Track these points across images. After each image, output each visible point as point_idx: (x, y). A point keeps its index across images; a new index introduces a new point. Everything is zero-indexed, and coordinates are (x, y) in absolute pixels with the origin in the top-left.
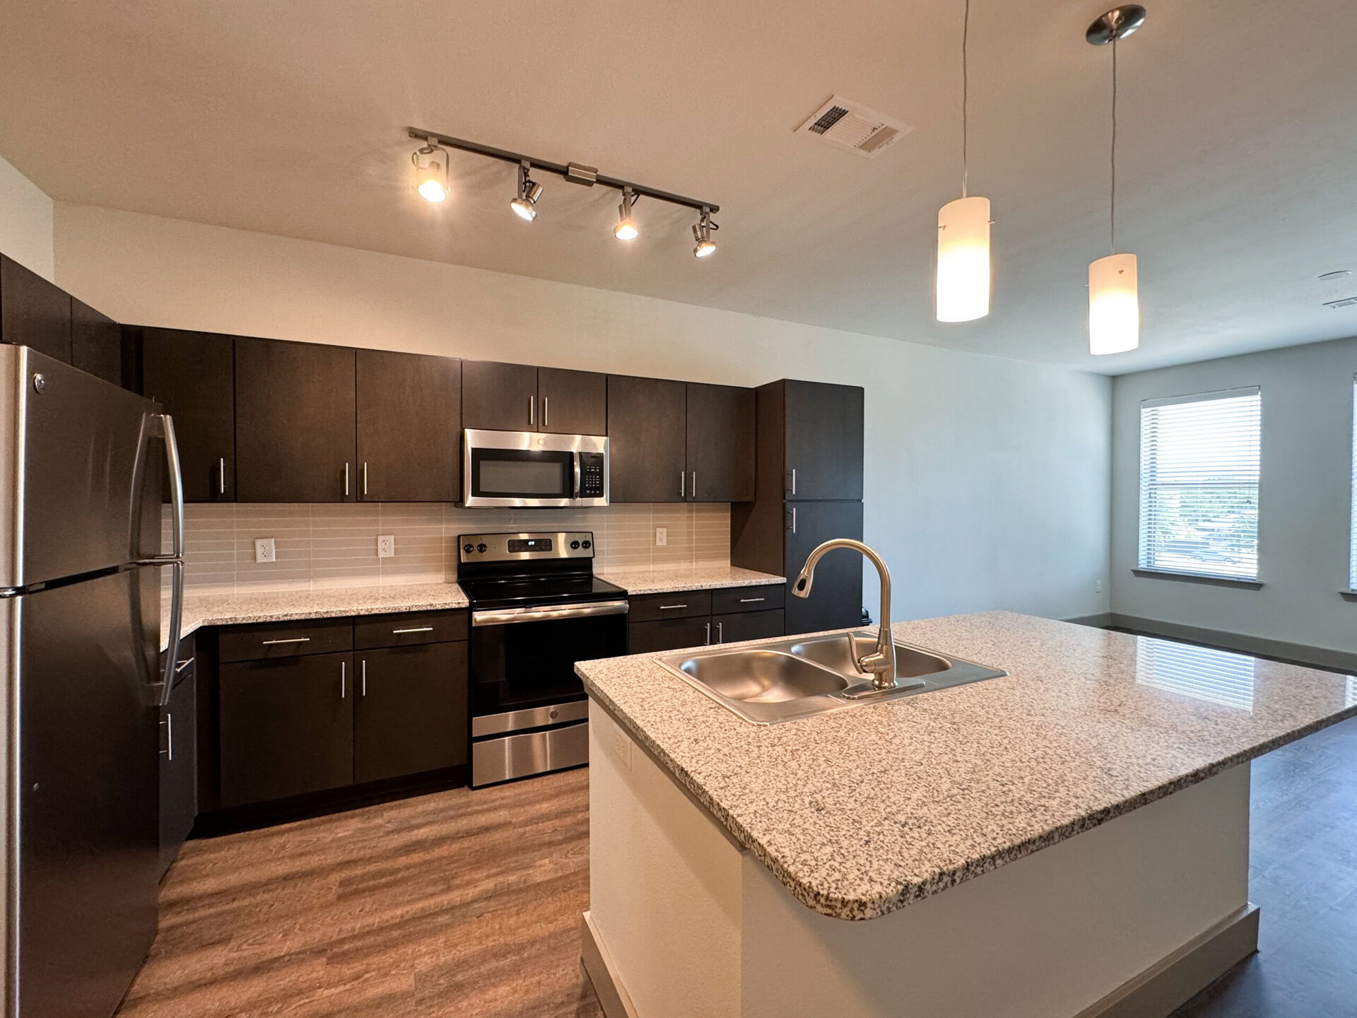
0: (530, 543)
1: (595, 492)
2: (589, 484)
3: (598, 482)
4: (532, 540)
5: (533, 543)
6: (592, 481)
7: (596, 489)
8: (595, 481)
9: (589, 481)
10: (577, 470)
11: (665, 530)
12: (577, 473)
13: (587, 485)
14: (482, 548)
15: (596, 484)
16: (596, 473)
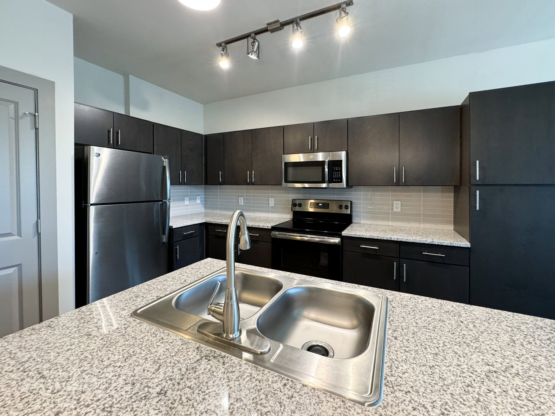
0: (320, 205)
1: (338, 180)
2: (335, 176)
3: (339, 175)
4: (321, 203)
5: (321, 205)
6: (336, 175)
7: (338, 179)
8: (338, 175)
9: (335, 175)
10: (326, 170)
11: (400, 202)
12: (326, 171)
13: (334, 177)
14: (300, 205)
15: (338, 176)
16: (338, 171)
